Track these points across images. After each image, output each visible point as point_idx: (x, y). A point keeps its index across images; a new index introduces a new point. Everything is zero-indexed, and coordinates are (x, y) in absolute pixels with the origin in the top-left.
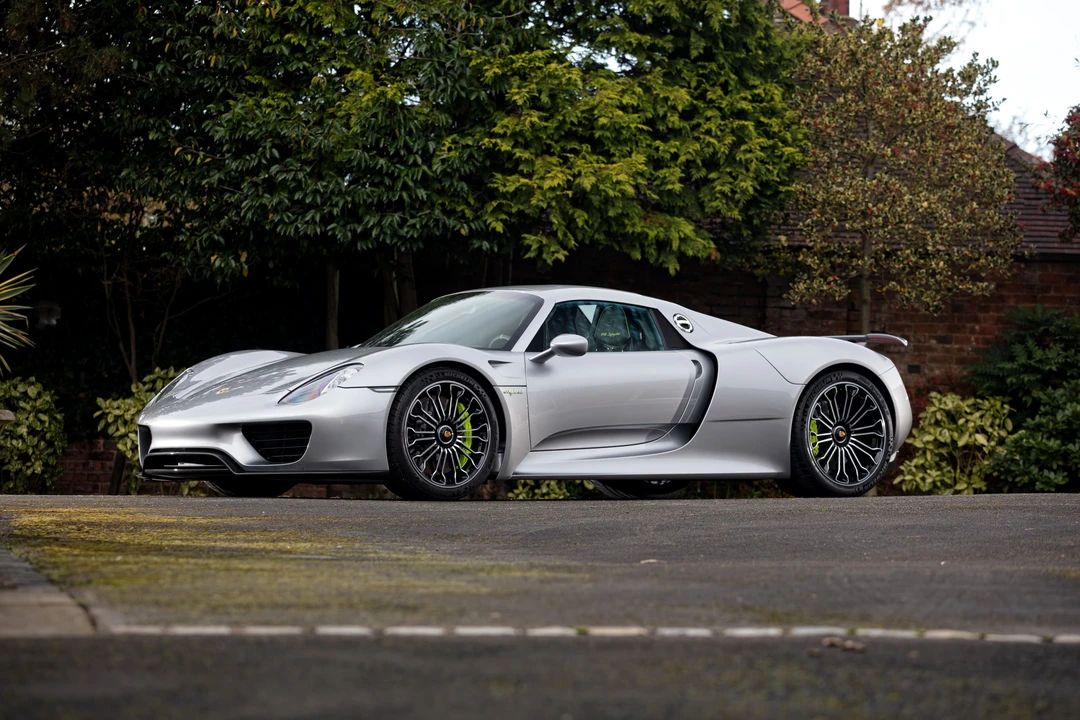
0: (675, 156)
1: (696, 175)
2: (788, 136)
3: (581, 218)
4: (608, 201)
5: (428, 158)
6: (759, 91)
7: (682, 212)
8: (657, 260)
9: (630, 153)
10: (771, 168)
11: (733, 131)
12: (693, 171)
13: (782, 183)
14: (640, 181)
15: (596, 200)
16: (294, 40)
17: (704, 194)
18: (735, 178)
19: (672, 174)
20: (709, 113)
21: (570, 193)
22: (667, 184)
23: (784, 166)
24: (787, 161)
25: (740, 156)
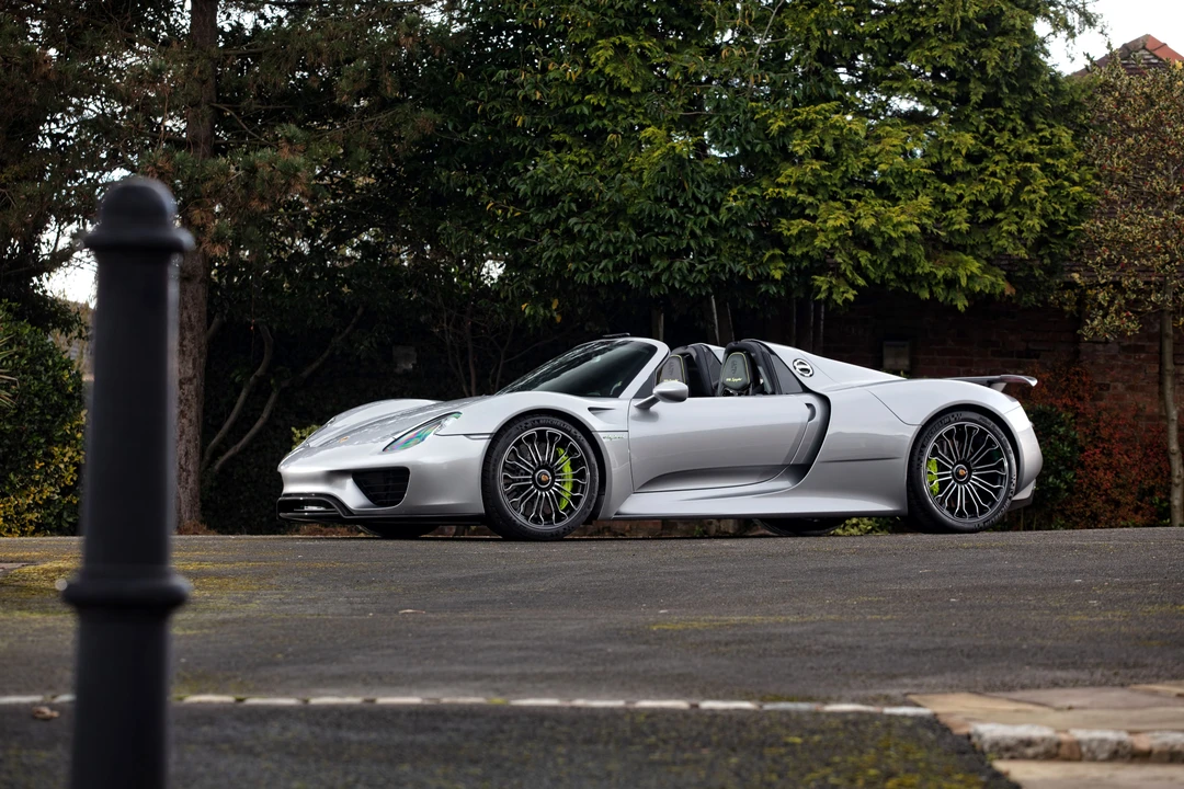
0: (961, 197)
2: (1076, 176)
3: (864, 257)
4: (892, 242)
5: (716, 207)
6: (1047, 133)
7: (971, 250)
8: (946, 298)
9: (916, 196)
11: (1018, 174)
12: (980, 213)
13: (1070, 222)
14: (925, 222)
15: (878, 241)
16: (594, 101)
17: (992, 233)
18: (1021, 218)
19: (959, 215)
20: (997, 158)
21: (851, 233)
22: (954, 224)
23: (1071, 206)
24: (1074, 200)
25: (1024, 197)
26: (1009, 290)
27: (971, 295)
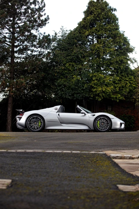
0: (118, 86)
2: (134, 83)
3: (104, 94)
4: (107, 92)
5: (83, 87)
6: (130, 77)
7: (119, 93)
8: (116, 100)
9: (111, 86)
10: (131, 88)
11: (126, 83)
12: (120, 88)
13: (133, 90)
14: (112, 90)
15: (105, 92)
16: (66, 72)
17: (122, 91)
18: (126, 89)
20: (123, 80)
21: (102, 91)
22: (116, 90)
24: (134, 87)
25: (126, 86)
26: (124, 99)
27: (119, 99)
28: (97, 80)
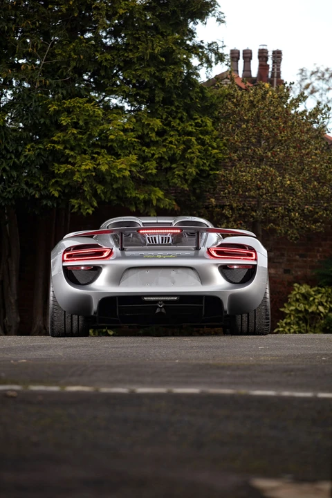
0: (153, 155)
1: (165, 165)
2: (214, 144)
3: (100, 189)
4: (115, 180)
5: (18, 155)
6: (199, 121)
7: (158, 185)
8: (144, 211)
9: (129, 154)
10: (205, 161)
11: (184, 143)
12: (163, 164)
13: (212, 169)
14: (133, 169)
15: (108, 179)
17: (169, 175)
18: (186, 167)
19: (151, 165)
20: (172, 133)
21: (94, 174)
22: (148, 170)
23: (213, 160)
24: (214, 157)
25: (187, 156)
26: (176, 207)
28: (76, 125)
